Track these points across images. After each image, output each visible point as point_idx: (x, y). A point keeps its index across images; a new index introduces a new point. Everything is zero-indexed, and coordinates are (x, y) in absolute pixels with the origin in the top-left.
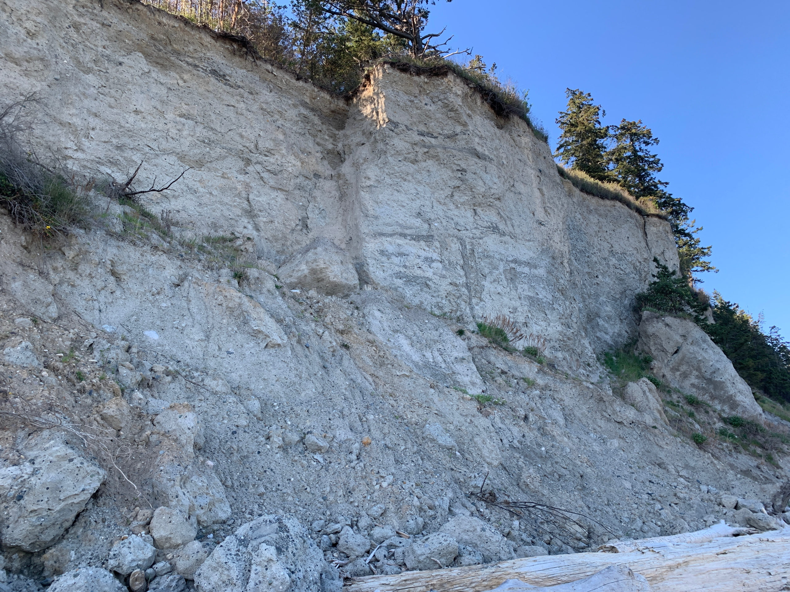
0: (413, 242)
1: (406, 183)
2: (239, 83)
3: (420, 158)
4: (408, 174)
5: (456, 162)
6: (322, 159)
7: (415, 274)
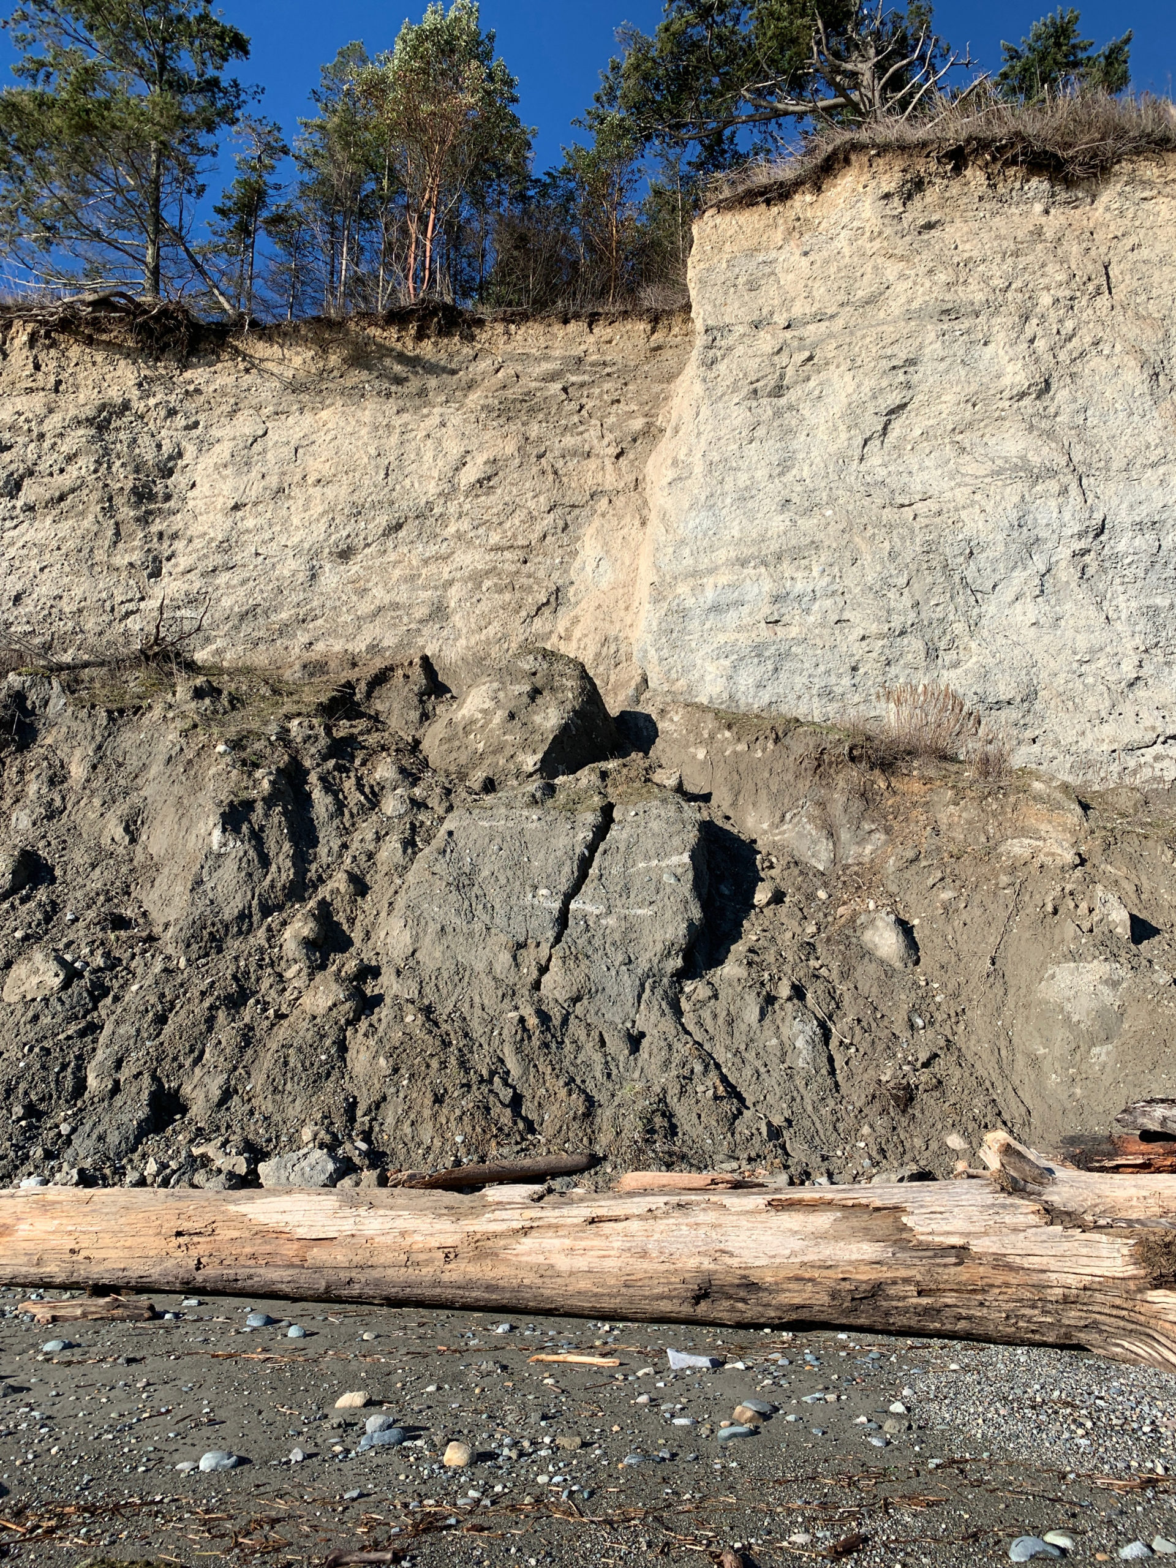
0: (762, 570)
3: (794, 378)
5: (883, 352)
6: (618, 457)
7: (757, 640)
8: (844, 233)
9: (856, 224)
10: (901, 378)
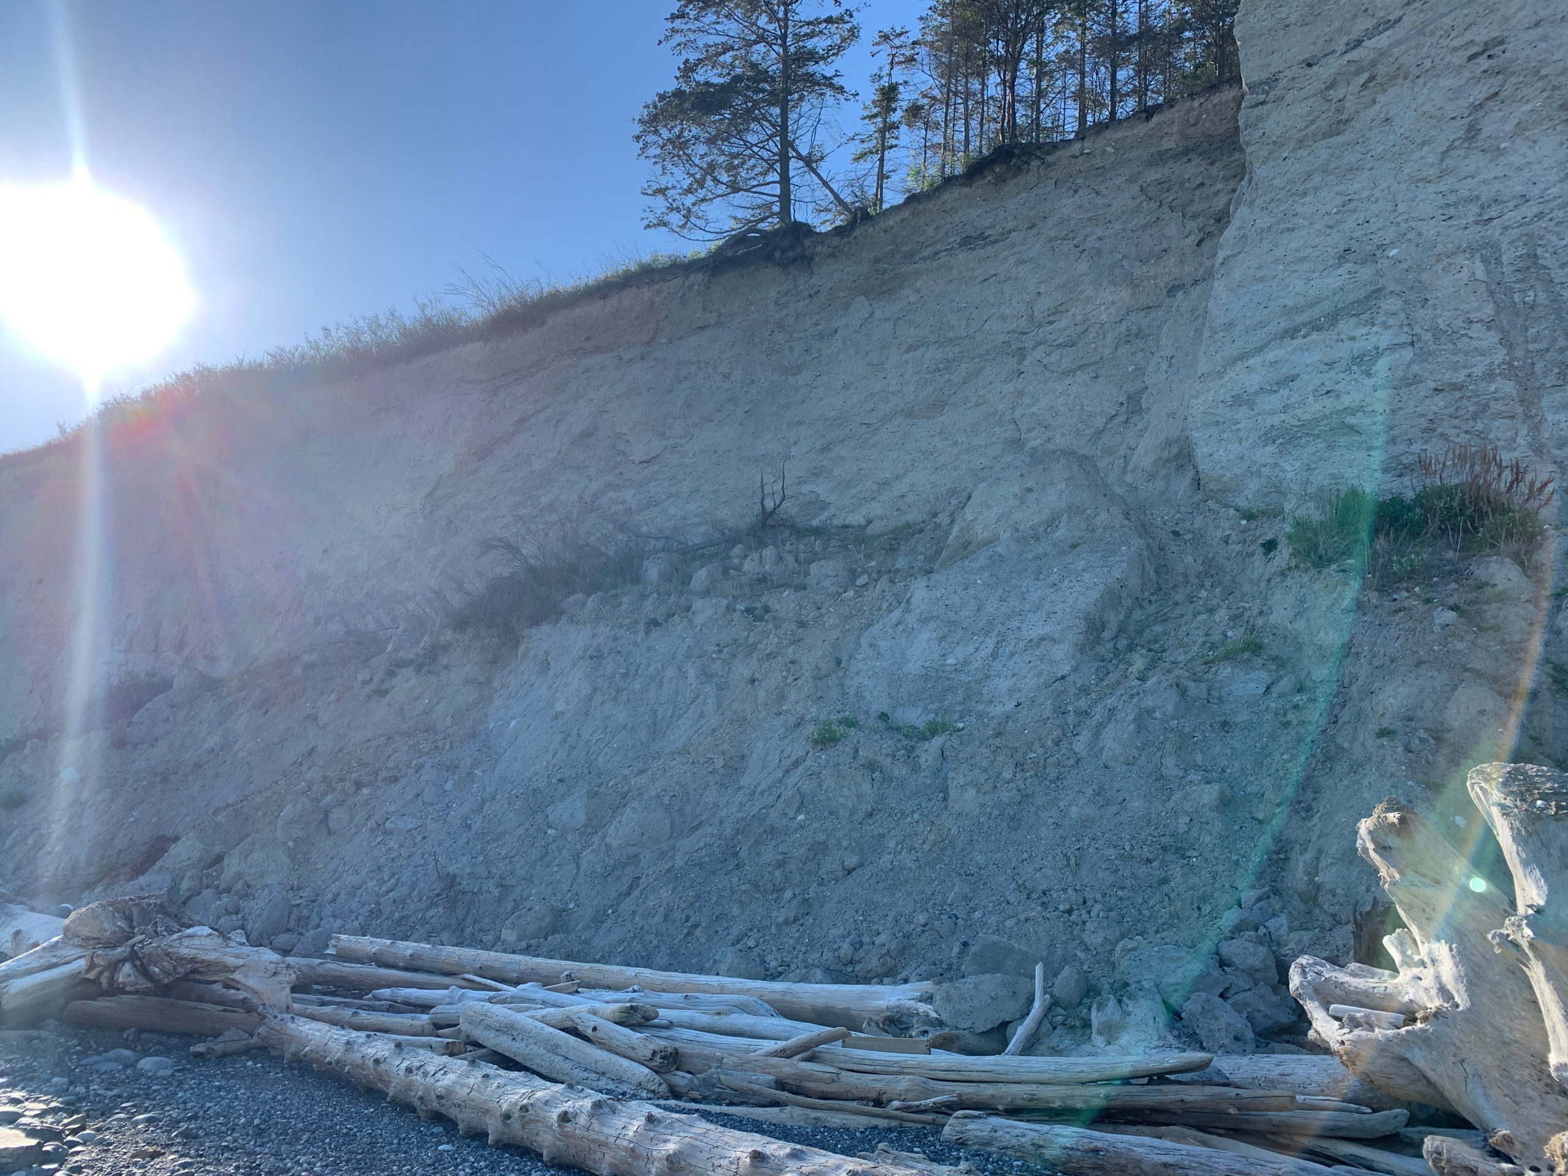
0: (1315, 336)
1: (1308, 199)
2: (1011, 225)
3: (1355, 107)
4: (1309, 176)
5: (1457, 43)
6: (1200, 242)
10: (1485, 65)
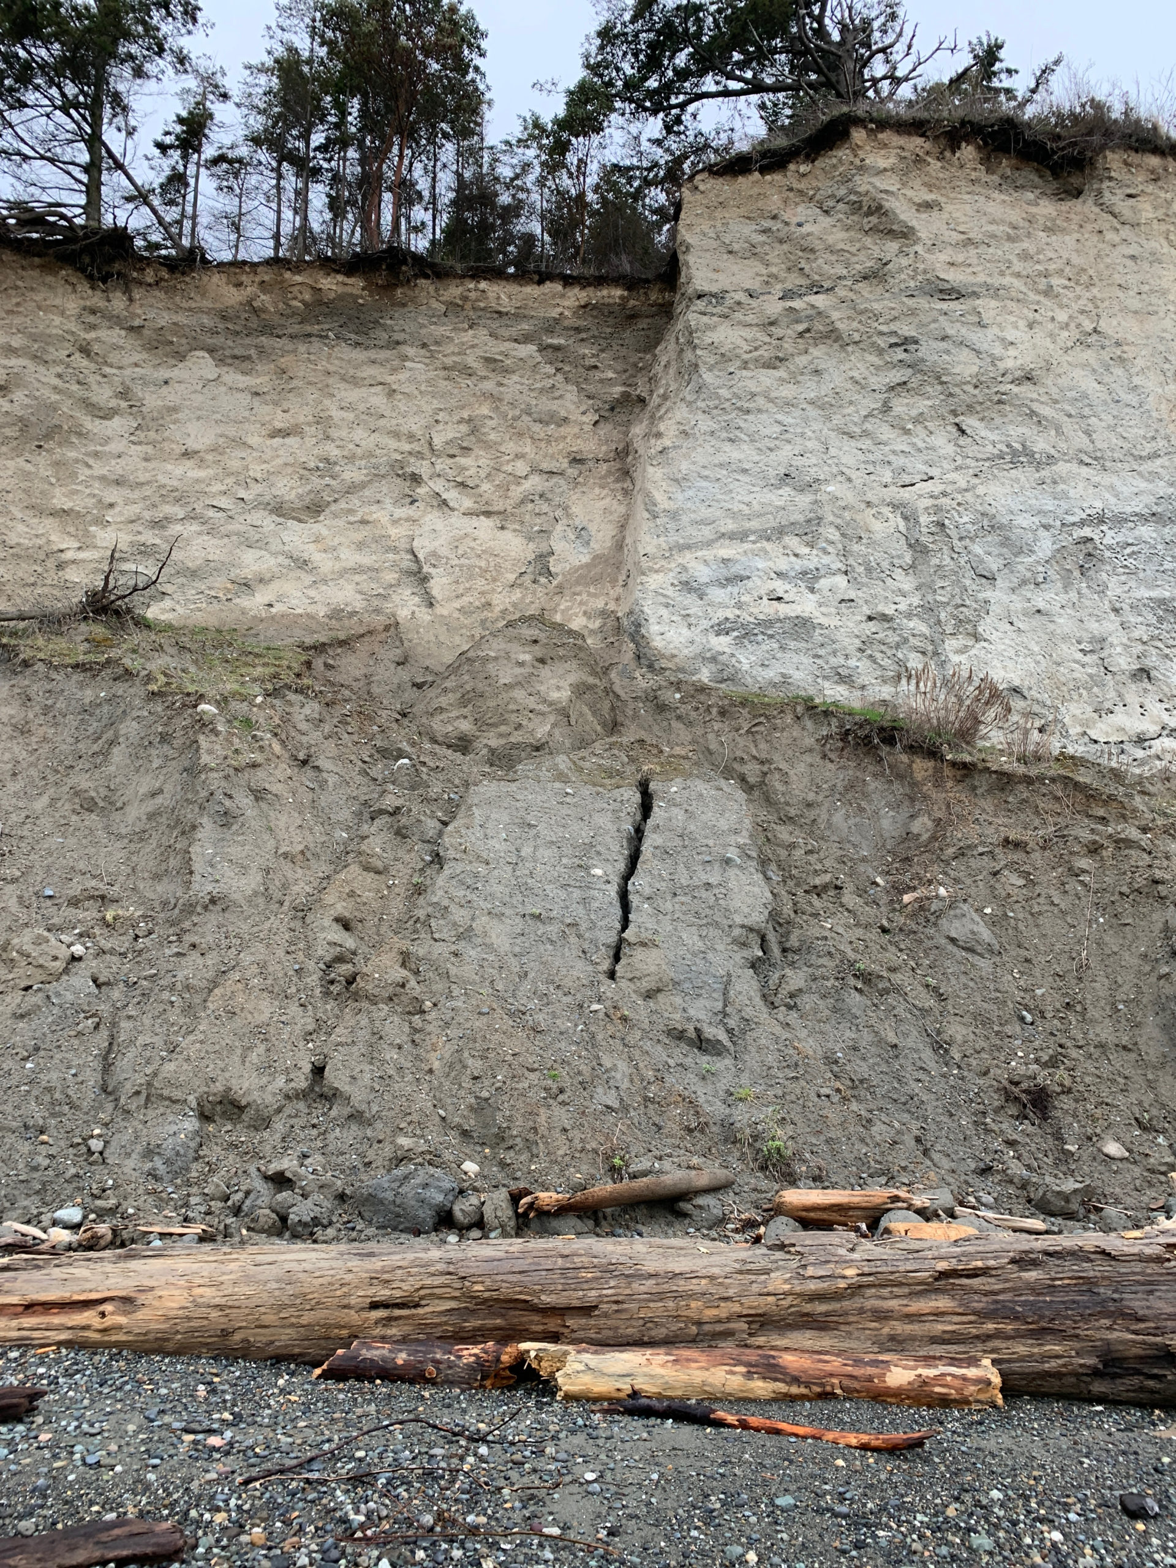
0: (765, 544)
1: (750, 417)
3: (791, 350)
4: (753, 396)
5: (884, 328)
6: (596, 423)
7: (761, 617)
8: (840, 206)
9: (853, 198)
10: (902, 356)
